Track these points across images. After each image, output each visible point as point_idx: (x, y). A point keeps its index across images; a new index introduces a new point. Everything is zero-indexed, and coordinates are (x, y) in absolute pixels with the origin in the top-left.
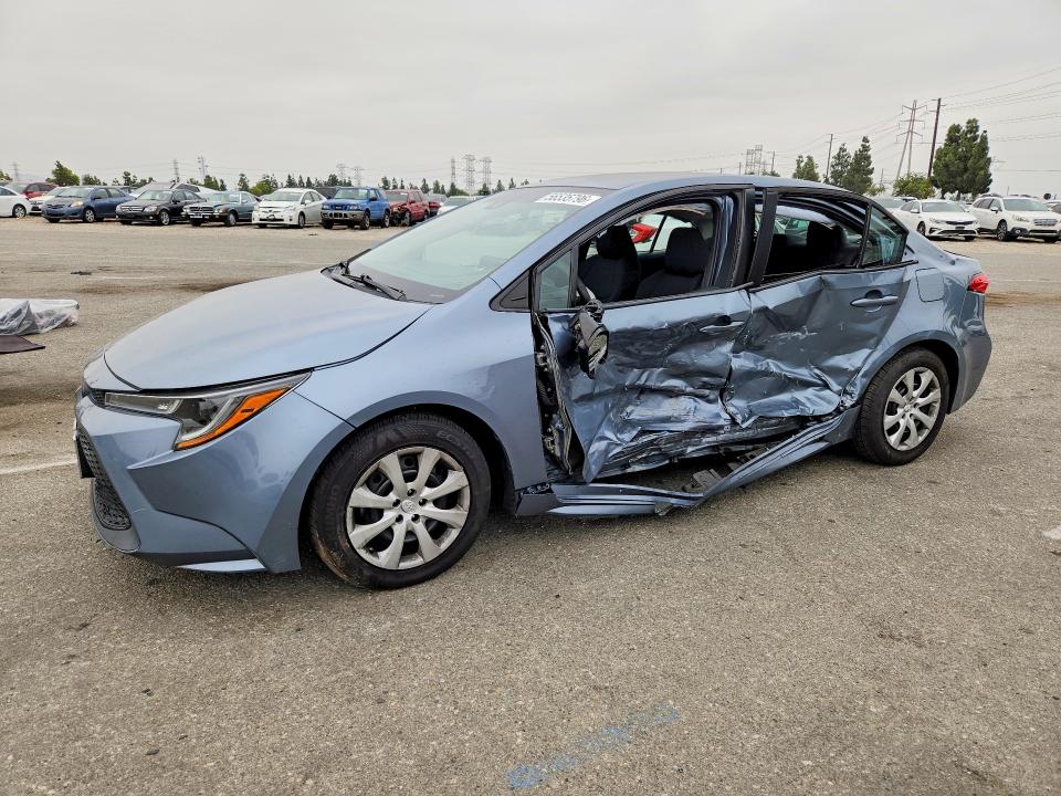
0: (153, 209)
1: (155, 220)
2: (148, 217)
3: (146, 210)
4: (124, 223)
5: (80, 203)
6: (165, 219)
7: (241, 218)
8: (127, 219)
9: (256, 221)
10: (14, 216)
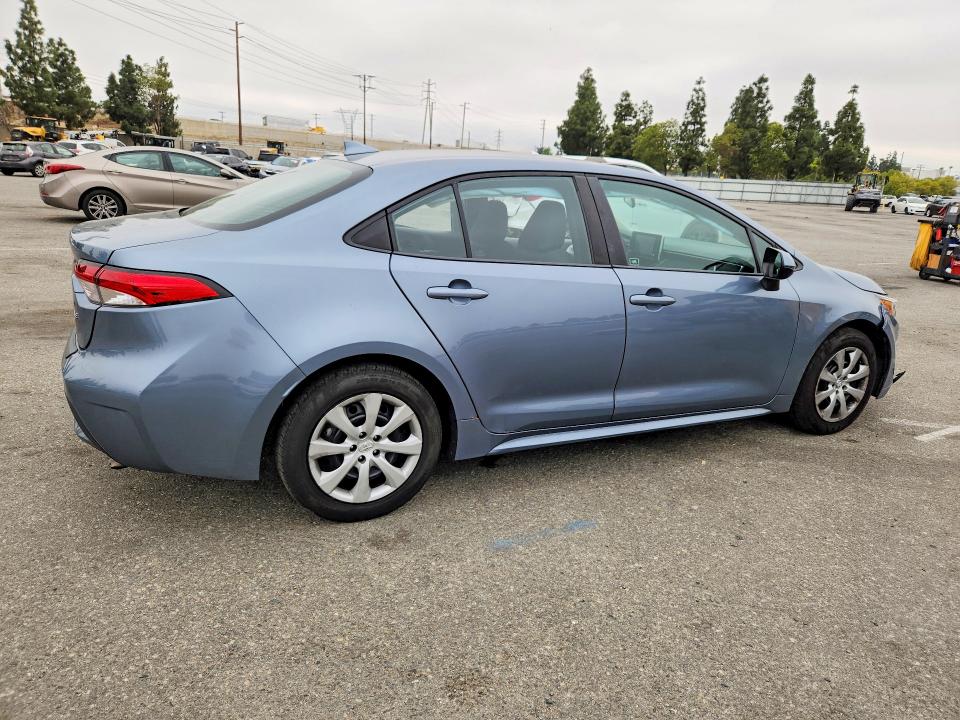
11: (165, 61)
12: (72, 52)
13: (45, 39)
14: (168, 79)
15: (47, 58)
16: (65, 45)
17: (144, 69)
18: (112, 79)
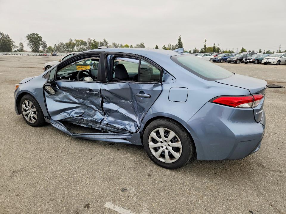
0: (236, 59)
1: (235, 62)
2: (234, 61)
3: (234, 59)
4: (229, 63)
5: (221, 58)
6: (238, 61)
7: (259, 62)
8: (230, 62)
9: (263, 62)
10: (210, 61)
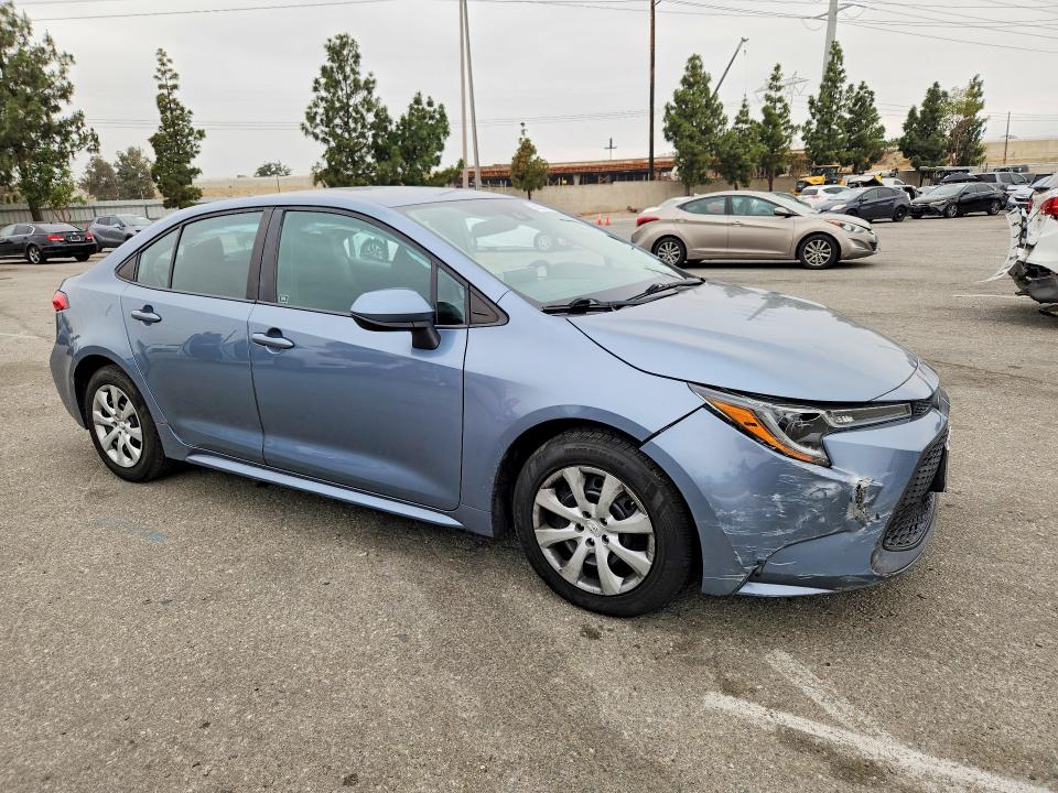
11: (979, 80)
12: (871, 93)
13: (844, 87)
14: (980, 100)
15: (844, 106)
16: (866, 87)
17: (950, 94)
18: (912, 113)
